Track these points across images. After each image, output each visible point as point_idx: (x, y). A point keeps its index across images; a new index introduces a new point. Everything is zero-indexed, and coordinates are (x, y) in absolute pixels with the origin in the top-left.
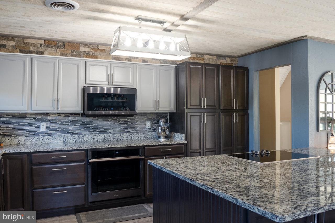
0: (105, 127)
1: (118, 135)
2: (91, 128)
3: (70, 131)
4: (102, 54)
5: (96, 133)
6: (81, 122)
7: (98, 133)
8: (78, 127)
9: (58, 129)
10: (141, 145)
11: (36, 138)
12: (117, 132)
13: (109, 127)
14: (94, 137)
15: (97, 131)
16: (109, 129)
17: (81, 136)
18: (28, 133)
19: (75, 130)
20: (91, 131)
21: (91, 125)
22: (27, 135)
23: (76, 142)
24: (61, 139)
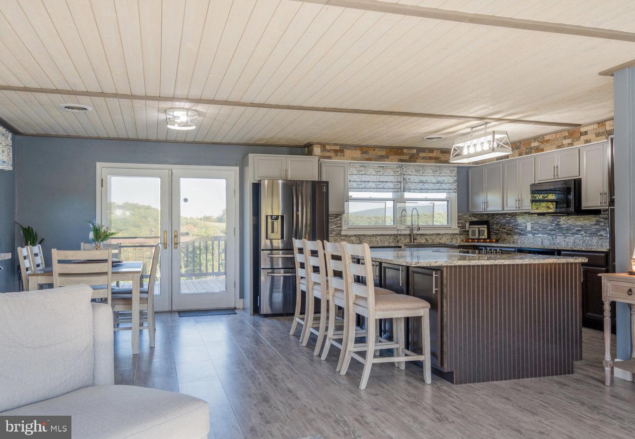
0: (576, 229)
1: (588, 238)
2: (564, 229)
3: (548, 232)
4: (548, 145)
5: (568, 235)
6: (556, 222)
7: (570, 235)
8: (554, 227)
9: (539, 229)
10: (556, 248)
11: (524, 236)
12: (589, 235)
13: (580, 228)
14: (566, 239)
15: (570, 232)
16: (580, 231)
17: (555, 237)
18: (520, 232)
19: (551, 230)
20: (564, 232)
21: (564, 226)
22: (520, 234)
23: (551, 244)
24: (540, 239)
